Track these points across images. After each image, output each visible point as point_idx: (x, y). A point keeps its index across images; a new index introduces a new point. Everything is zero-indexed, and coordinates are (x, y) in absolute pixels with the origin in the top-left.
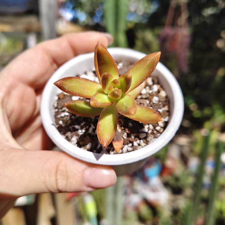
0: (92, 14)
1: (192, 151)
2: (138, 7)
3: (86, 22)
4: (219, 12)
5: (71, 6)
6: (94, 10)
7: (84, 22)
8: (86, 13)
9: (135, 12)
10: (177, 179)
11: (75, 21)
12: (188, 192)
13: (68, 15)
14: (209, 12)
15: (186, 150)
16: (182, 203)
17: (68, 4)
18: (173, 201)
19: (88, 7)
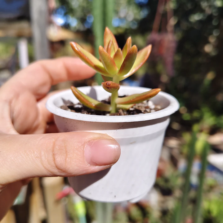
0: (83, 20)
1: (181, 153)
2: (128, 13)
3: (77, 28)
4: (205, 18)
5: (63, 12)
6: (85, 16)
7: (75, 28)
8: (78, 19)
9: (125, 18)
10: (167, 180)
11: (66, 26)
12: (177, 193)
13: (59, 21)
14: (196, 18)
15: (176, 152)
16: (171, 203)
17: (60, 10)
18: (163, 202)
19: (79, 13)
